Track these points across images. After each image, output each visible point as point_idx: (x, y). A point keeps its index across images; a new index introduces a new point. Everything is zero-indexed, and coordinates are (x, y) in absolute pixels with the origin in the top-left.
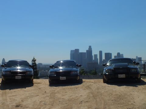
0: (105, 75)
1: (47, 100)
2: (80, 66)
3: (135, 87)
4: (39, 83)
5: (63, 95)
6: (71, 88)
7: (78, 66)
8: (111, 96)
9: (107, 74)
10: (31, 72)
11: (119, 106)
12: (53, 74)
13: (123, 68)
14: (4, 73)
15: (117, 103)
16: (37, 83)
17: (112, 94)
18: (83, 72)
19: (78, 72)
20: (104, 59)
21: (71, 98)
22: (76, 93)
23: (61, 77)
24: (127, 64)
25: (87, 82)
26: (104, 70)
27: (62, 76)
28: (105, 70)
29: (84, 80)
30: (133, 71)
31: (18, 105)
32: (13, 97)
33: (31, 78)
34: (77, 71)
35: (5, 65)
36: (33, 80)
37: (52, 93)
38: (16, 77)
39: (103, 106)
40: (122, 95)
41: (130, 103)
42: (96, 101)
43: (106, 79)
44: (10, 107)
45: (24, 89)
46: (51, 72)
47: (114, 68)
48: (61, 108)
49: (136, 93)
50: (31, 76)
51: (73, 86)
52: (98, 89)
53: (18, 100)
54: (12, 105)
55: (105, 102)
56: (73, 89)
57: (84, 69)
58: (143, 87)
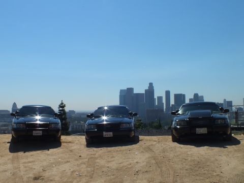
0: (176, 129)
1: (83, 170)
2: (136, 114)
3: (222, 149)
4: (70, 142)
5: (109, 162)
6: (120, 151)
7: (131, 115)
8: (184, 162)
9: (178, 127)
10: (58, 124)
11: (198, 178)
12: (93, 128)
13: (203, 119)
14: (15, 126)
15: (194, 174)
16: (66, 142)
17: (186, 160)
19: (133, 124)
20: (174, 104)
21: (122, 165)
22: (129, 158)
23: (105, 133)
24: (209, 111)
25: (147, 140)
26: (172, 121)
27: (107, 131)
28: (176, 121)
29: (141, 137)
30: (219, 123)
31: (37, 176)
32: (30, 164)
33: (58, 135)
34: (131, 123)
35: (17, 112)
36: (60, 137)
37: (91, 158)
38: (34, 132)
39: (171, 178)
40: (201, 160)
41: (215, 174)
42: (161, 171)
43: (176, 135)
44: (25, 179)
45: (46, 152)
46: (90, 124)
47: (189, 118)
48: (105, 181)
49: (224, 158)
50: (58, 131)
51: (124, 148)
52: (164, 151)
53: (37, 168)
54: (28, 176)
55: (174, 172)
56: (125, 152)
57: (141, 120)
58: (235, 148)
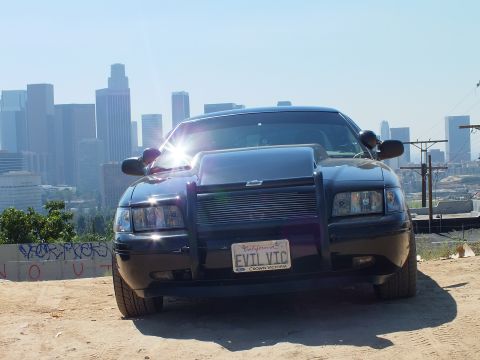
18: (59, 225)
58: (437, 346)
